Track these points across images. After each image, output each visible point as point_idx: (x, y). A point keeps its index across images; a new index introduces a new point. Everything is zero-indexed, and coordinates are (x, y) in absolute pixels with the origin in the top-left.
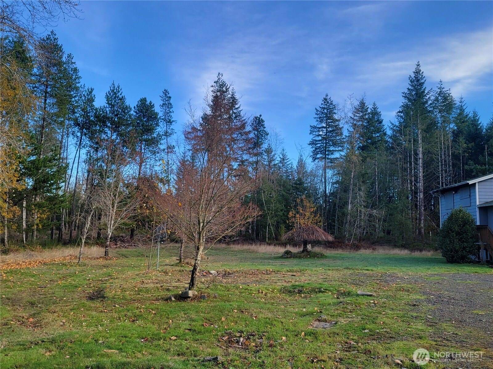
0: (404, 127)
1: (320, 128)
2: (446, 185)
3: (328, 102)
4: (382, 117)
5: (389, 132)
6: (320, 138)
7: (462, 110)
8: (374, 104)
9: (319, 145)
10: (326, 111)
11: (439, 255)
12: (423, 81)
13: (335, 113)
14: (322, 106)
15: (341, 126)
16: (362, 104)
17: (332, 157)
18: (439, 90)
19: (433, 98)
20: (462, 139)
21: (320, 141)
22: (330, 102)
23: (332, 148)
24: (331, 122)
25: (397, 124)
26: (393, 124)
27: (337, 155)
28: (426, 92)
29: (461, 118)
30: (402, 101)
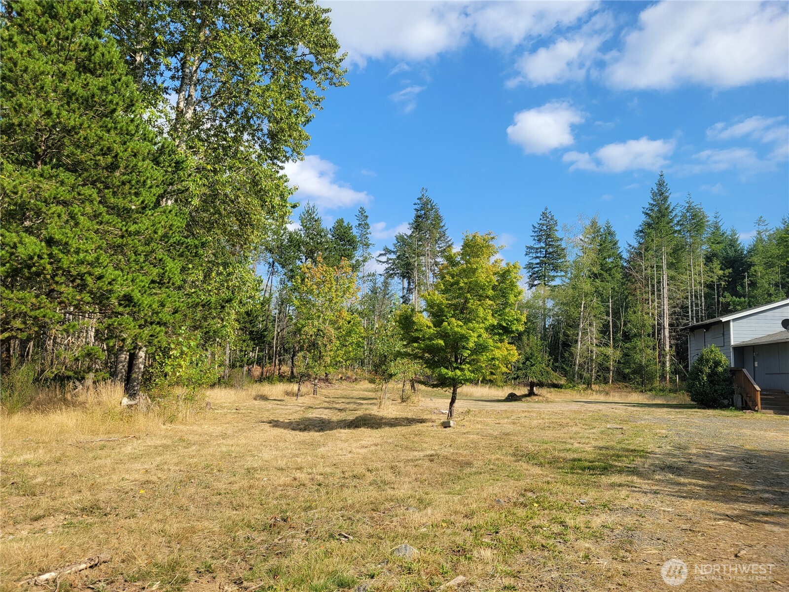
0: (645, 250)
1: (537, 249)
2: (697, 321)
3: (547, 217)
4: (617, 238)
5: (626, 255)
6: (538, 261)
7: (717, 228)
8: (608, 223)
9: (536, 269)
10: (545, 228)
12: (667, 194)
13: (556, 230)
14: (540, 222)
15: (563, 246)
16: (594, 224)
17: (553, 283)
18: (688, 205)
19: (680, 214)
20: (716, 264)
21: (537, 264)
22: (550, 217)
23: (552, 274)
24: (552, 241)
25: (636, 245)
26: (630, 246)
27: (558, 282)
28: (671, 208)
30: (642, 218)
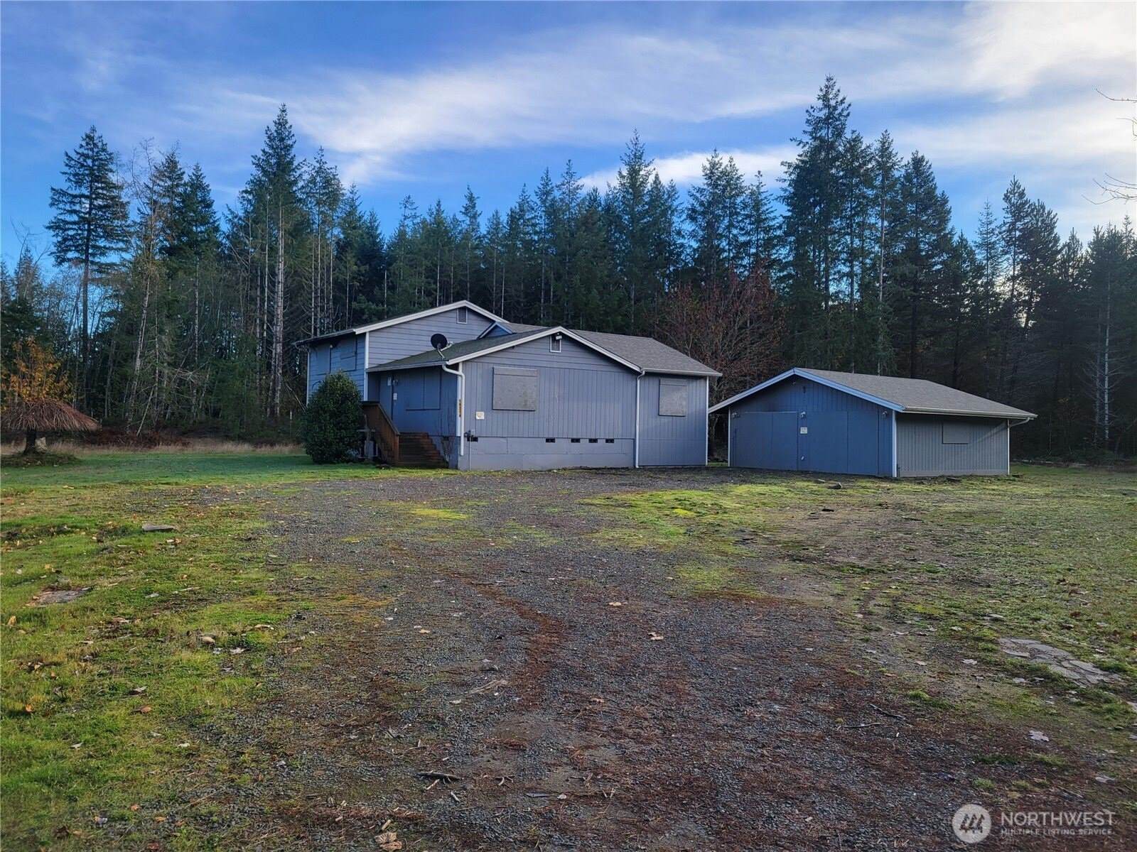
0: (254, 221)
1: (75, 196)
2: (322, 332)
3: (95, 145)
4: (212, 196)
5: (225, 227)
6: (75, 218)
7: (354, 208)
8: (197, 168)
9: (71, 233)
10: (89, 162)
11: (301, 452)
12: (290, 142)
13: (111, 171)
14: (81, 151)
15: (124, 200)
16: (172, 164)
17: (103, 260)
18: (318, 165)
19: (306, 177)
20: (350, 257)
21: (74, 223)
22: (100, 144)
23: (102, 243)
24: (102, 188)
25: (241, 213)
26: (232, 213)
27: (113, 258)
28: (295, 163)
29: (351, 221)
30: (249, 171)
